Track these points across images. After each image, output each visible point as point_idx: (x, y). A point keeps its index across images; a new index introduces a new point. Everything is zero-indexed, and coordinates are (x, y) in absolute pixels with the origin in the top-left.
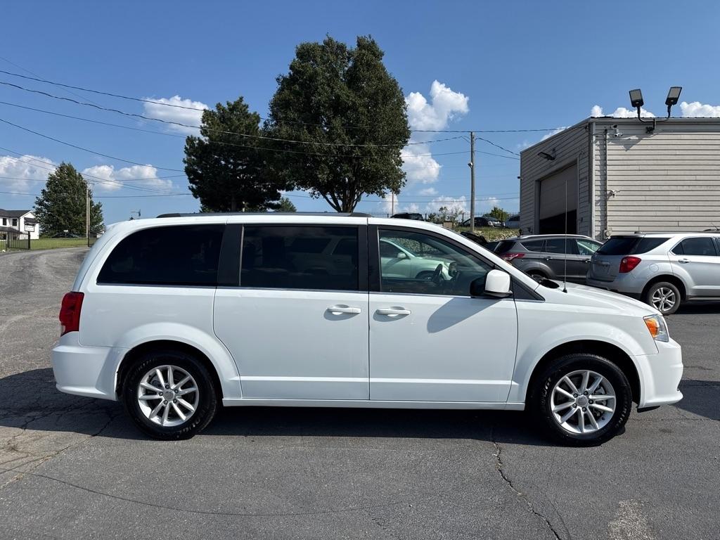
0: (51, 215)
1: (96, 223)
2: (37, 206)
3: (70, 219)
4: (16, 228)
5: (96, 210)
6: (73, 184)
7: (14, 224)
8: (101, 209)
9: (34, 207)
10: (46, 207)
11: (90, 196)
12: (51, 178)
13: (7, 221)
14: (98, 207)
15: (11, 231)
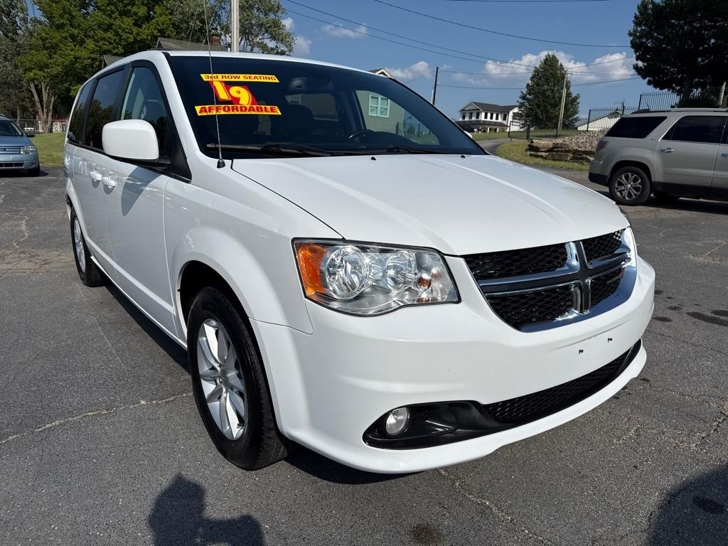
0: (530, 109)
1: (570, 116)
2: (521, 100)
3: (547, 112)
4: (505, 122)
5: (572, 102)
6: (554, 75)
7: (504, 119)
8: (578, 100)
9: (518, 102)
10: (528, 100)
11: (568, 88)
12: (535, 71)
13: (499, 116)
14: (576, 98)
15: (501, 125)
